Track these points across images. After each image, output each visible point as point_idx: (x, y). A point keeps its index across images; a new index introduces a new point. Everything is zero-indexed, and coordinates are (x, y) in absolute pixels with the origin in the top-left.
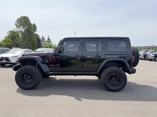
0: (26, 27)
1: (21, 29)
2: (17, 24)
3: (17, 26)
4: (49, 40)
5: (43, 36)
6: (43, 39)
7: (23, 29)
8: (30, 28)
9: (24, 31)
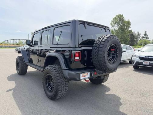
0: (120, 24)
1: (115, 28)
2: (112, 23)
3: (112, 25)
4: (146, 35)
5: (138, 32)
6: (139, 35)
7: (117, 27)
8: (124, 25)
9: (117, 29)
